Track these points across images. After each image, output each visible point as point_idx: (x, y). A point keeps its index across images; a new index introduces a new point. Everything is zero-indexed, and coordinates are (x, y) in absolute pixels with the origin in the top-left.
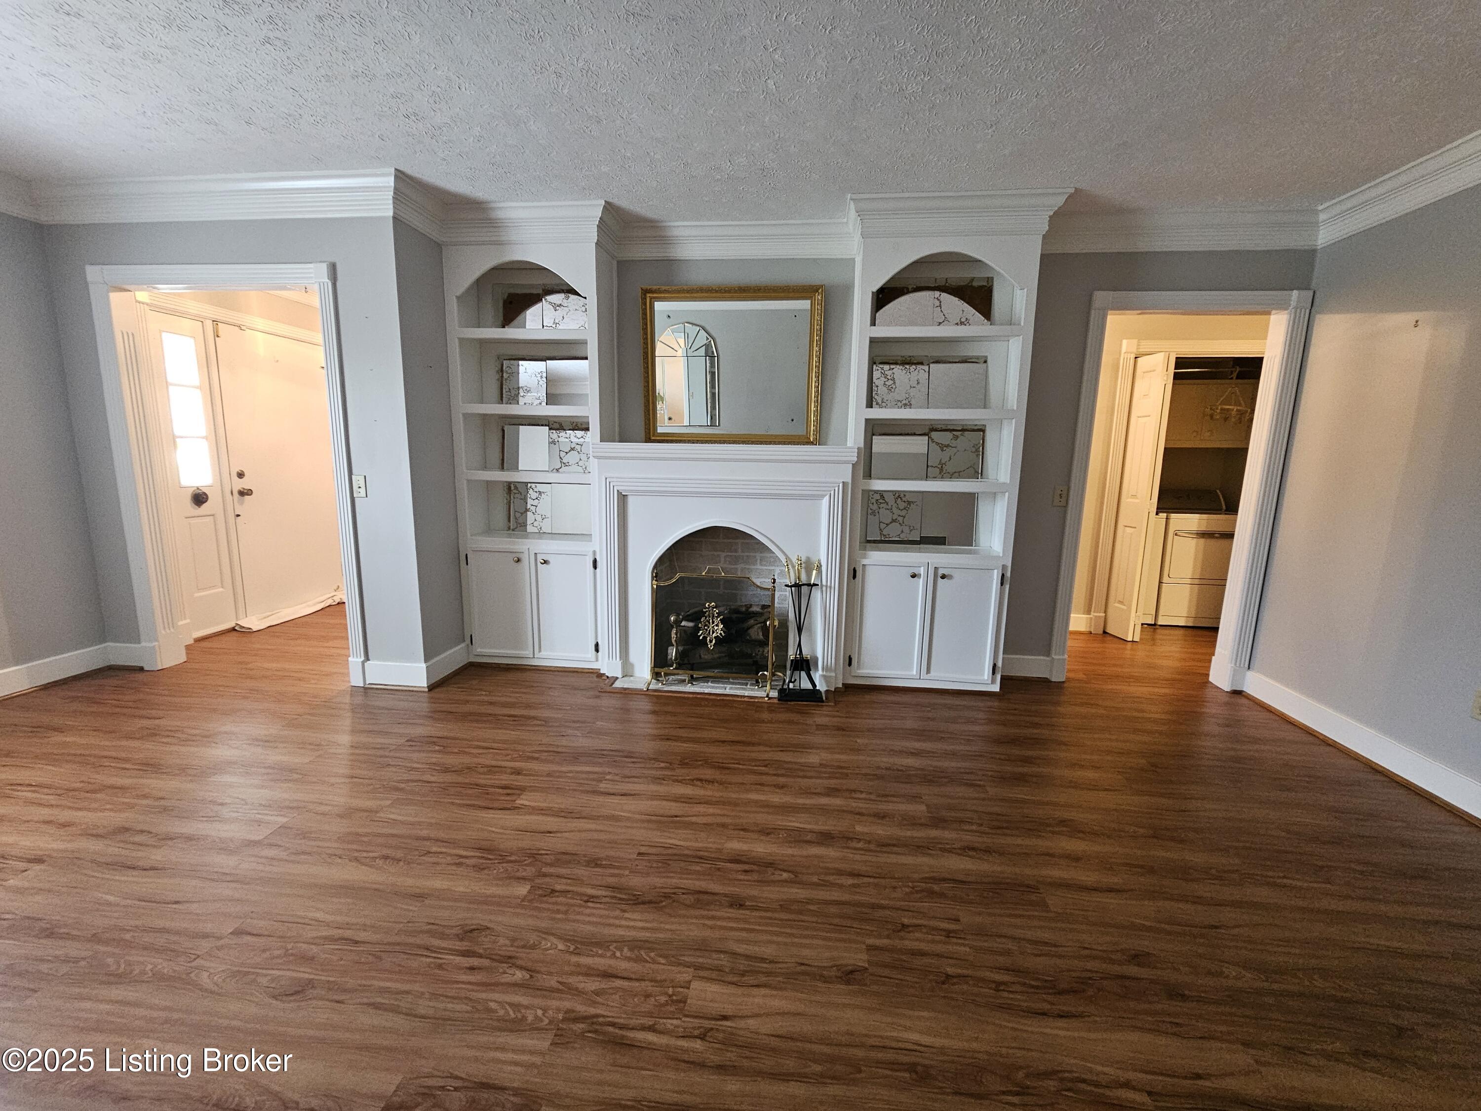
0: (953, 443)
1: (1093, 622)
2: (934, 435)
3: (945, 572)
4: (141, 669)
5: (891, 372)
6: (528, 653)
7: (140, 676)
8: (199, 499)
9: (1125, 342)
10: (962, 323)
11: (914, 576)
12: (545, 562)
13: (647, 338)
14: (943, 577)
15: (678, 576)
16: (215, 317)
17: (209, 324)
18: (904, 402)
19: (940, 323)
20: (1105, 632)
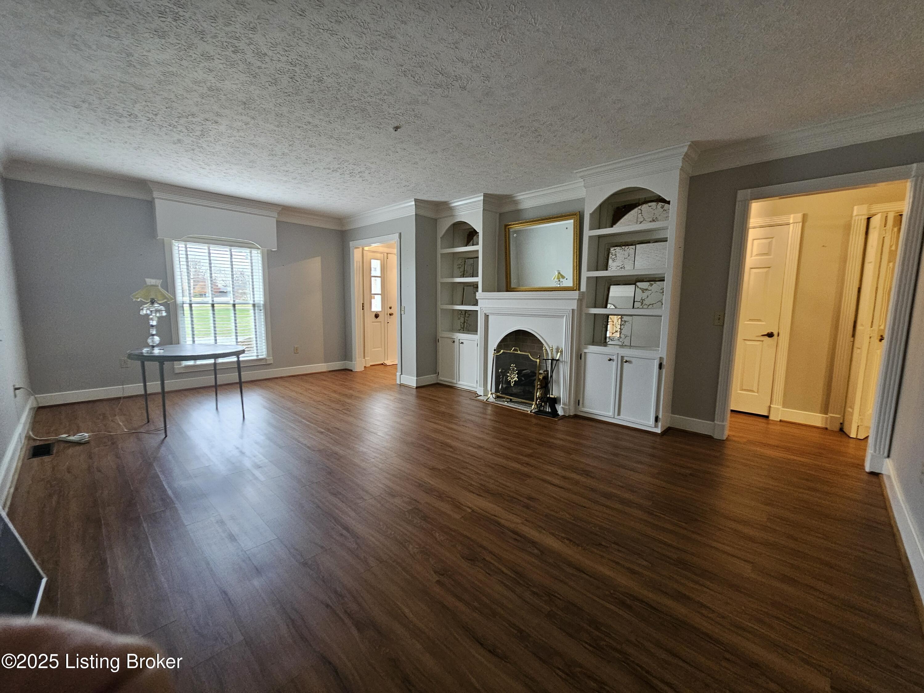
0: (650, 288)
1: (829, 422)
2: (638, 284)
3: (628, 359)
4: (352, 371)
5: (614, 251)
6: (455, 381)
7: (351, 372)
8: (377, 316)
9: (855, 207)
10: (654, 221)
11: (610, 360)
12: (462, 343)
13: (506, 246)
14: (626, 362)
15: (502, 351)
16: (388, 252)
17: (386, 254)
18: (621, 267)
19: (641, 222)
20: (841, 430)
